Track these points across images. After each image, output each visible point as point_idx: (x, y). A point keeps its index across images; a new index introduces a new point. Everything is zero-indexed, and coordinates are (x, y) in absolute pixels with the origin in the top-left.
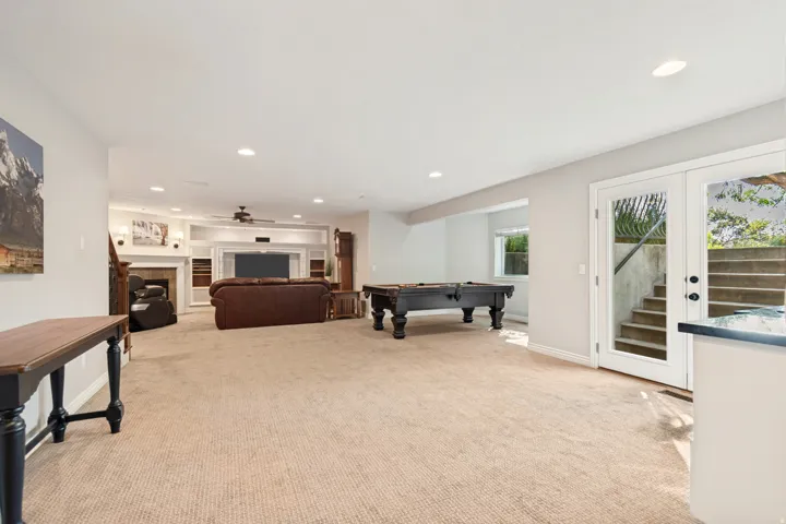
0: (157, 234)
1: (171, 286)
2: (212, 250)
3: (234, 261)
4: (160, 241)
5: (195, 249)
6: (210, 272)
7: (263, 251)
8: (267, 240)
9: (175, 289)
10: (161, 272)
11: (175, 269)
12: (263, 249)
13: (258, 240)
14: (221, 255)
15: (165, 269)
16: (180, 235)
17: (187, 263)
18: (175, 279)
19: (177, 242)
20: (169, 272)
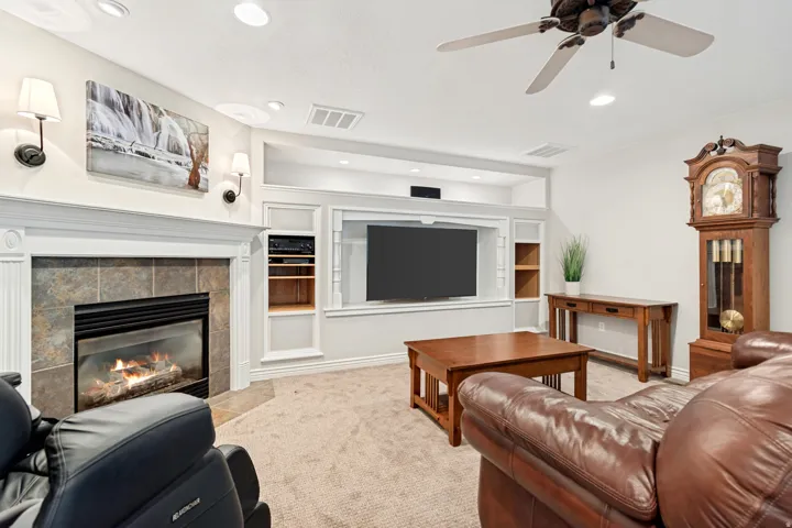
0: (178, 151)
1: (214, 312)
2: (318, 213)
3: (363, 242)
4: (185, 175)
5: (273, 207)
6: (310, 271)
7: (428, 221)
8: (434, 193)
9: (227, 324)
10: (188, 272)
11: (227, 261)
12: (426, 215)
13: (417, 192)
14: (339, 227)
15: (200, 261)
16: (241, 163)
17: (255, 245)
18: (225, 291)
19: (230, 186)
20: (213, 270)
